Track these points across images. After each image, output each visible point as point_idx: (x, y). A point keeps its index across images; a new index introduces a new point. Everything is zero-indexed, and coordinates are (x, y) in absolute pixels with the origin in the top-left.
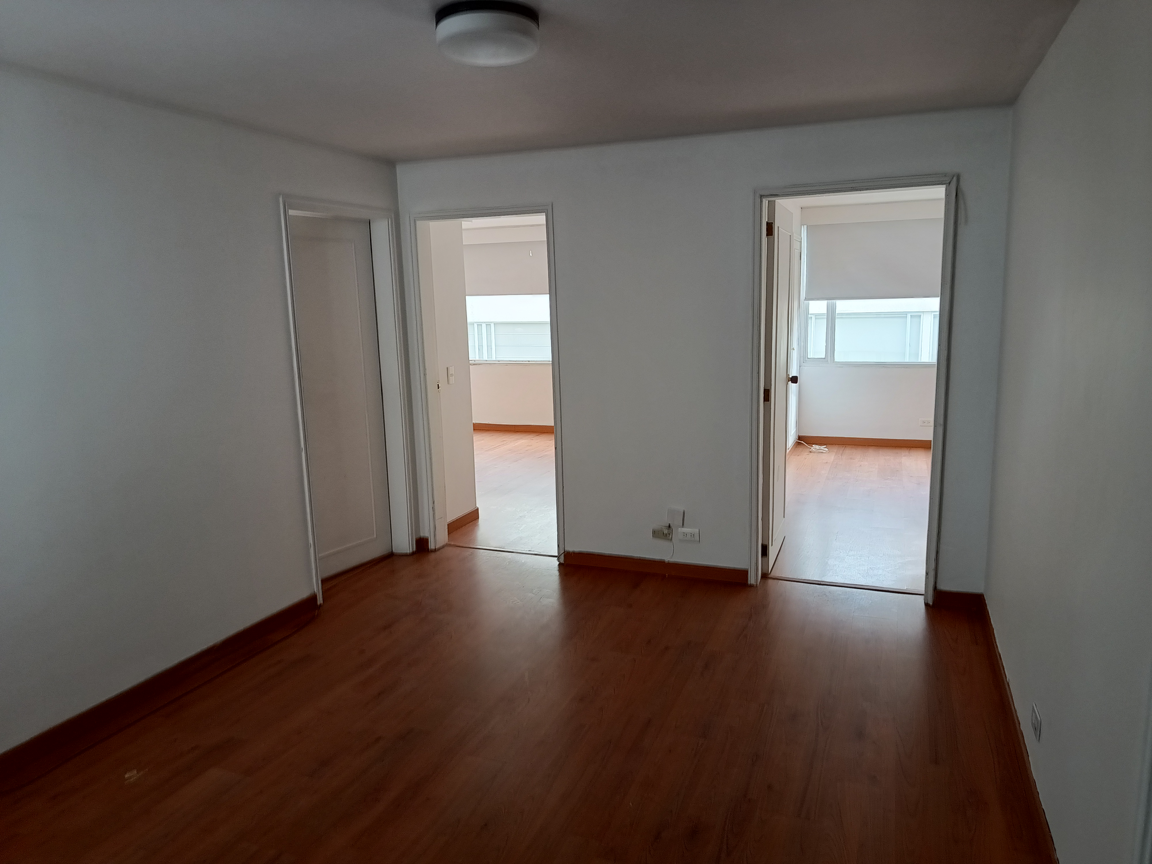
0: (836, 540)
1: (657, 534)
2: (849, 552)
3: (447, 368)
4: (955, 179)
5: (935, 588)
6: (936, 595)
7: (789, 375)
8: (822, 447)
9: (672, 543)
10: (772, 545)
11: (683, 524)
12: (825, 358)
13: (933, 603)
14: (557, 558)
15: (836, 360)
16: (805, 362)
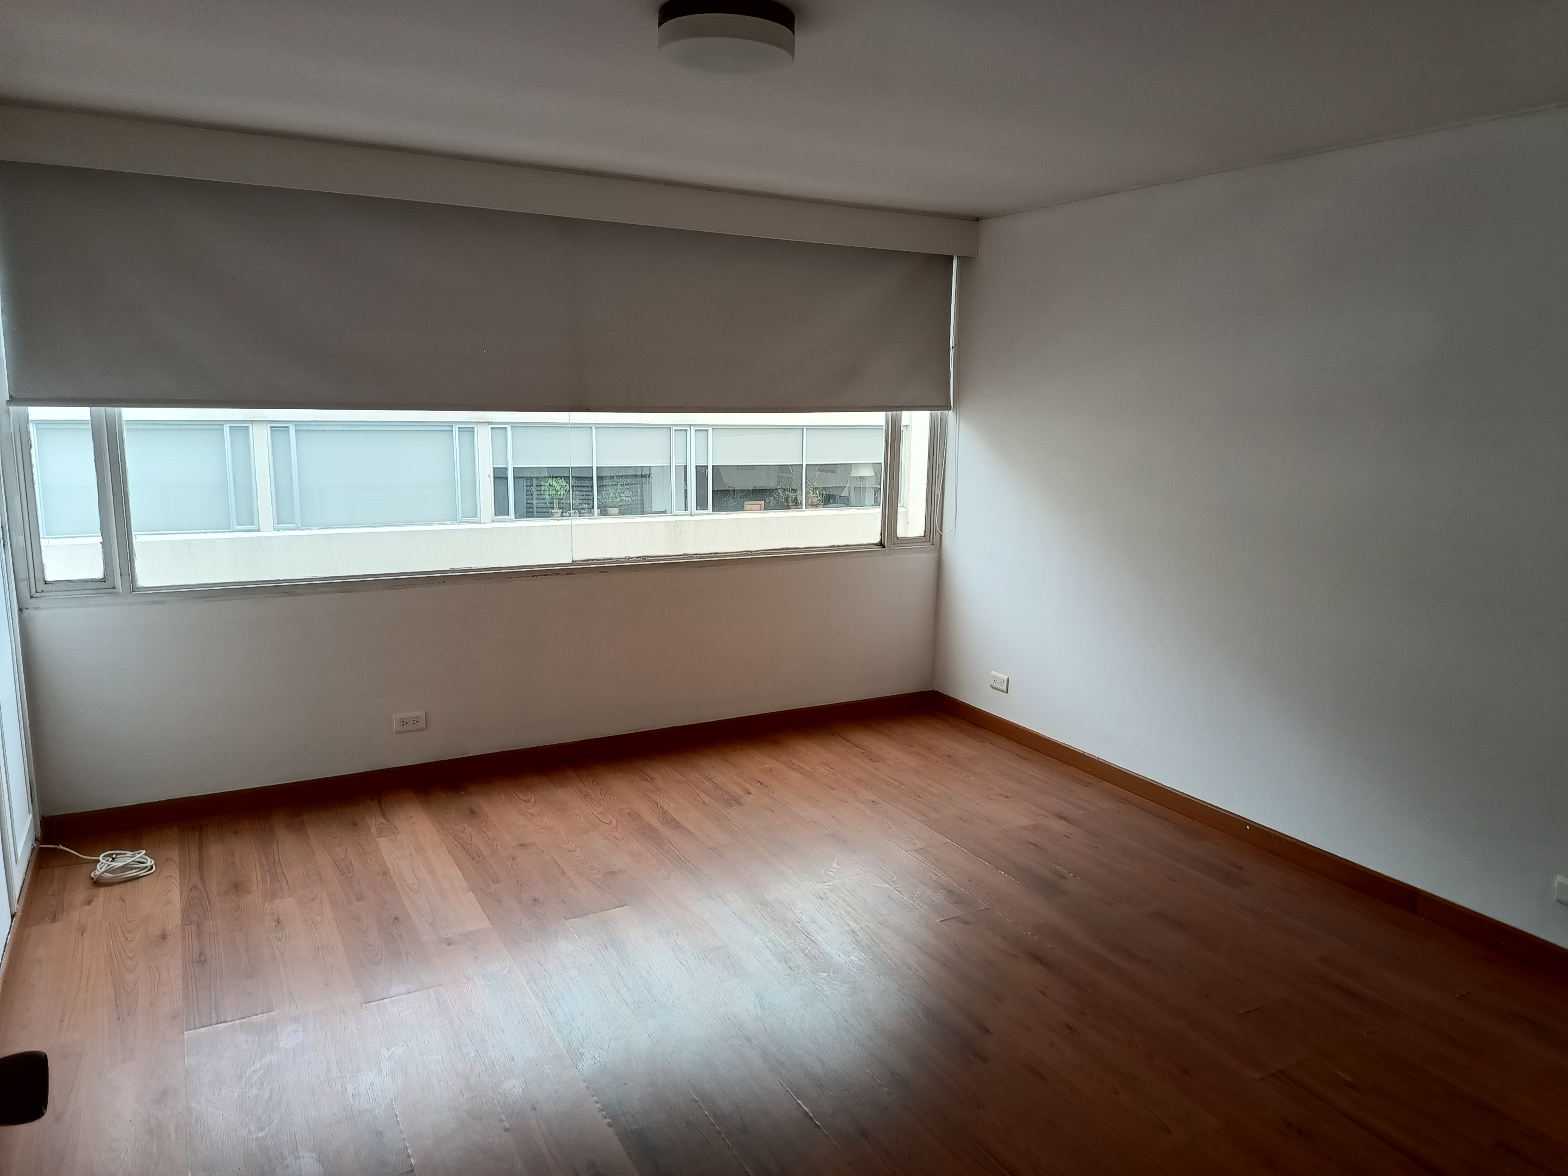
12: (103, 580)
16: (37, 595)
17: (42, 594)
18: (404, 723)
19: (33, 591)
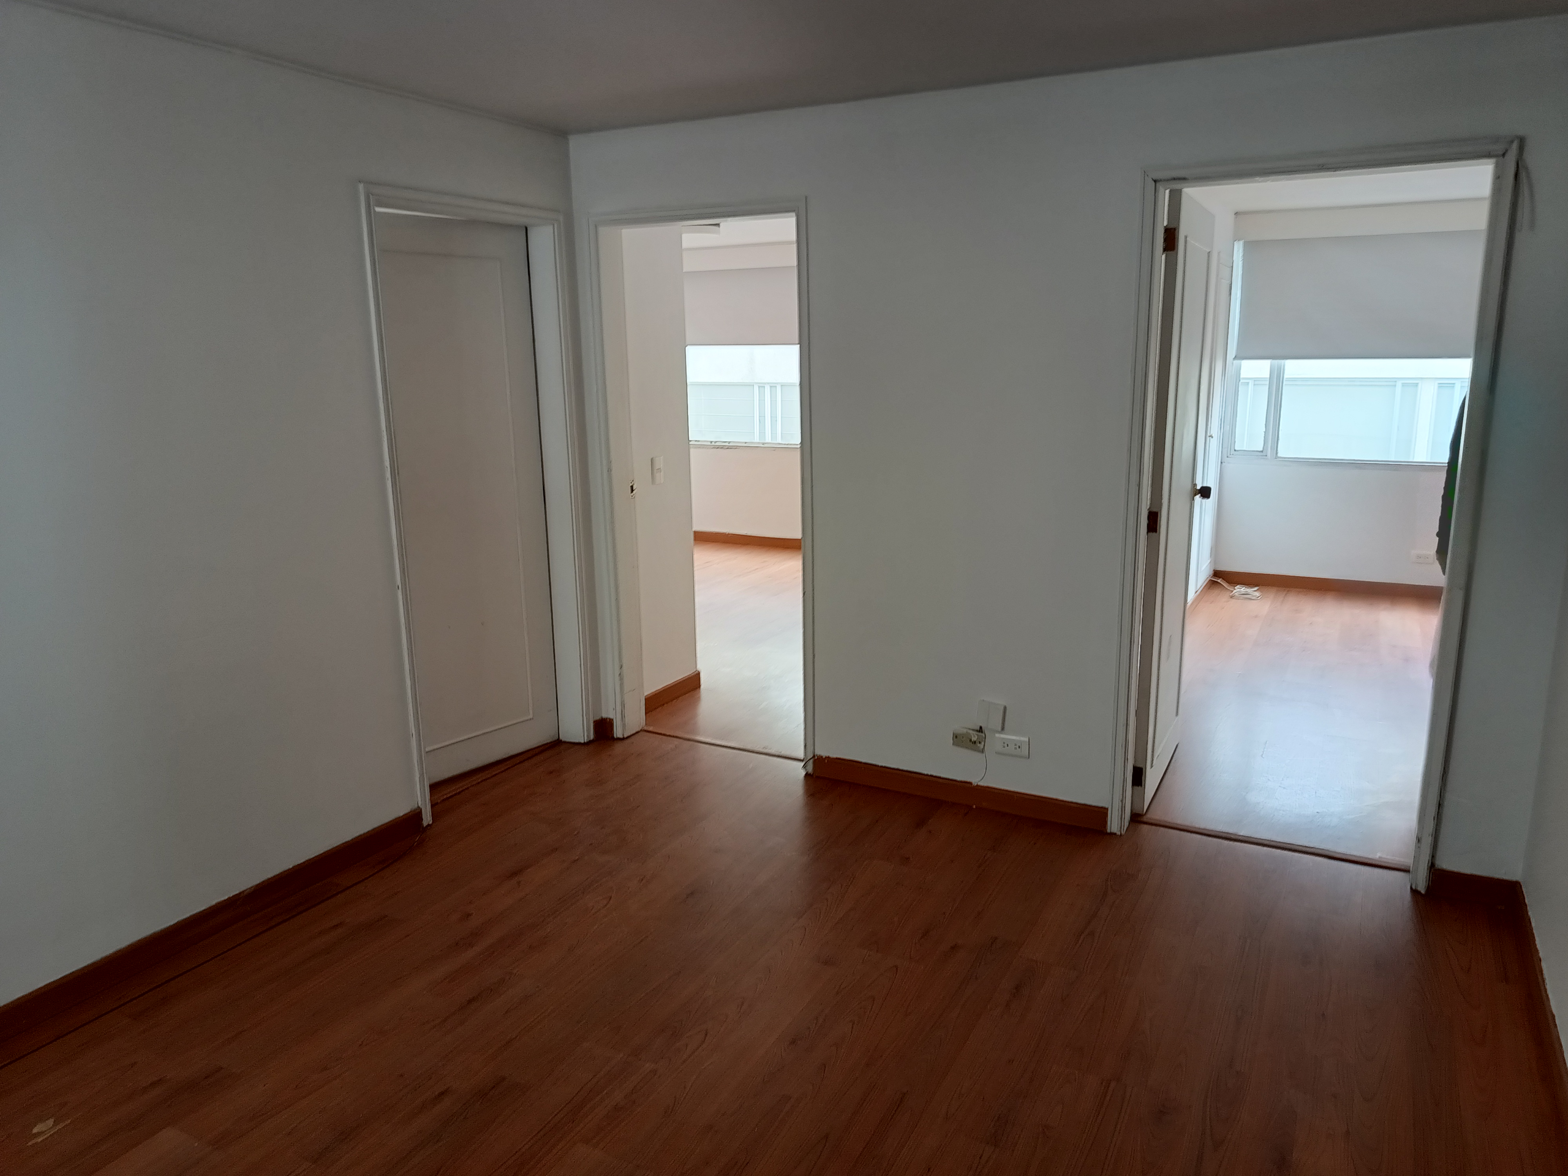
0: (1262, 756)
1: (959, 740)
2: (1283, 780)
3: (652, 459)
4: (1515, 146)
5: (1432, 866)
6: (1432, 878)
7: (1195, 485)
8: (1250, 590)
9: (984, 754)
10: (1152, 767)
11: (1003, 729)
12: (1262, 452)
13: (1428, 888)
14: (802, 764)
15: (1279, 455)
16: (1230, 456)
17: (1232, 456)
18: (1419, 557)
19: (1229, 454)
